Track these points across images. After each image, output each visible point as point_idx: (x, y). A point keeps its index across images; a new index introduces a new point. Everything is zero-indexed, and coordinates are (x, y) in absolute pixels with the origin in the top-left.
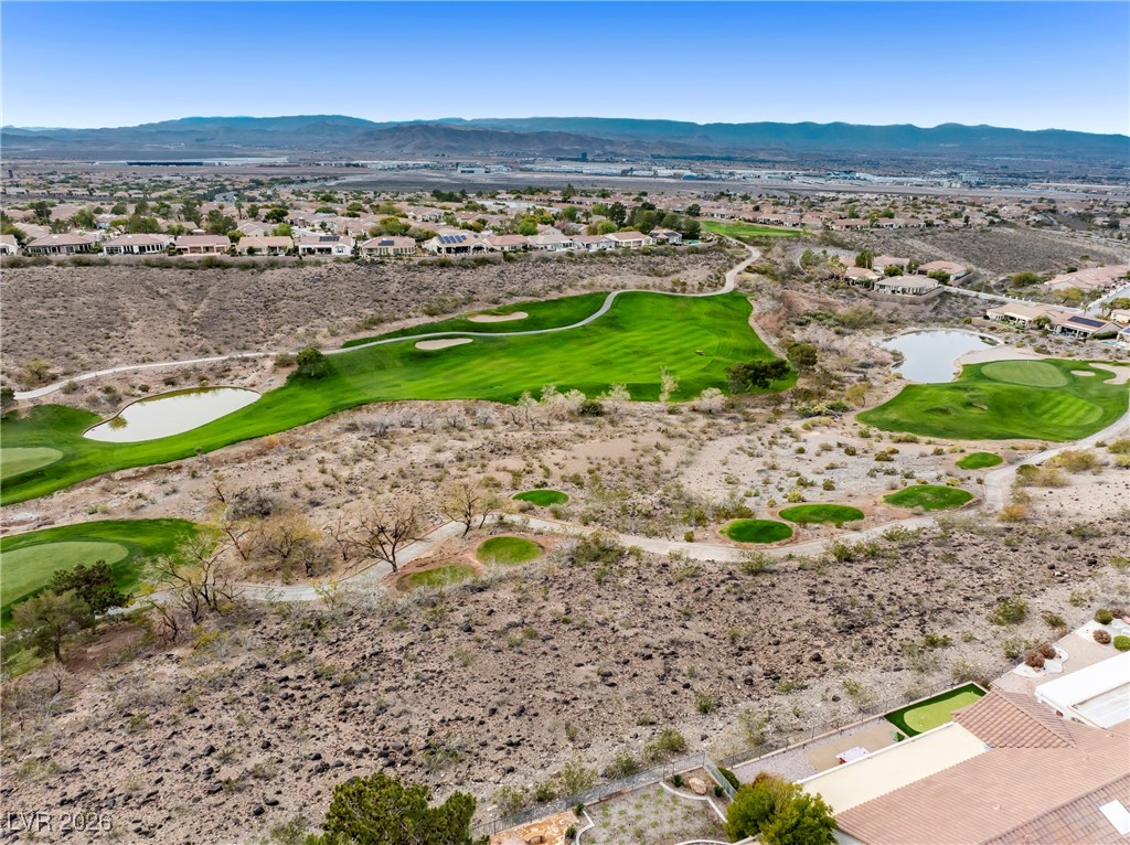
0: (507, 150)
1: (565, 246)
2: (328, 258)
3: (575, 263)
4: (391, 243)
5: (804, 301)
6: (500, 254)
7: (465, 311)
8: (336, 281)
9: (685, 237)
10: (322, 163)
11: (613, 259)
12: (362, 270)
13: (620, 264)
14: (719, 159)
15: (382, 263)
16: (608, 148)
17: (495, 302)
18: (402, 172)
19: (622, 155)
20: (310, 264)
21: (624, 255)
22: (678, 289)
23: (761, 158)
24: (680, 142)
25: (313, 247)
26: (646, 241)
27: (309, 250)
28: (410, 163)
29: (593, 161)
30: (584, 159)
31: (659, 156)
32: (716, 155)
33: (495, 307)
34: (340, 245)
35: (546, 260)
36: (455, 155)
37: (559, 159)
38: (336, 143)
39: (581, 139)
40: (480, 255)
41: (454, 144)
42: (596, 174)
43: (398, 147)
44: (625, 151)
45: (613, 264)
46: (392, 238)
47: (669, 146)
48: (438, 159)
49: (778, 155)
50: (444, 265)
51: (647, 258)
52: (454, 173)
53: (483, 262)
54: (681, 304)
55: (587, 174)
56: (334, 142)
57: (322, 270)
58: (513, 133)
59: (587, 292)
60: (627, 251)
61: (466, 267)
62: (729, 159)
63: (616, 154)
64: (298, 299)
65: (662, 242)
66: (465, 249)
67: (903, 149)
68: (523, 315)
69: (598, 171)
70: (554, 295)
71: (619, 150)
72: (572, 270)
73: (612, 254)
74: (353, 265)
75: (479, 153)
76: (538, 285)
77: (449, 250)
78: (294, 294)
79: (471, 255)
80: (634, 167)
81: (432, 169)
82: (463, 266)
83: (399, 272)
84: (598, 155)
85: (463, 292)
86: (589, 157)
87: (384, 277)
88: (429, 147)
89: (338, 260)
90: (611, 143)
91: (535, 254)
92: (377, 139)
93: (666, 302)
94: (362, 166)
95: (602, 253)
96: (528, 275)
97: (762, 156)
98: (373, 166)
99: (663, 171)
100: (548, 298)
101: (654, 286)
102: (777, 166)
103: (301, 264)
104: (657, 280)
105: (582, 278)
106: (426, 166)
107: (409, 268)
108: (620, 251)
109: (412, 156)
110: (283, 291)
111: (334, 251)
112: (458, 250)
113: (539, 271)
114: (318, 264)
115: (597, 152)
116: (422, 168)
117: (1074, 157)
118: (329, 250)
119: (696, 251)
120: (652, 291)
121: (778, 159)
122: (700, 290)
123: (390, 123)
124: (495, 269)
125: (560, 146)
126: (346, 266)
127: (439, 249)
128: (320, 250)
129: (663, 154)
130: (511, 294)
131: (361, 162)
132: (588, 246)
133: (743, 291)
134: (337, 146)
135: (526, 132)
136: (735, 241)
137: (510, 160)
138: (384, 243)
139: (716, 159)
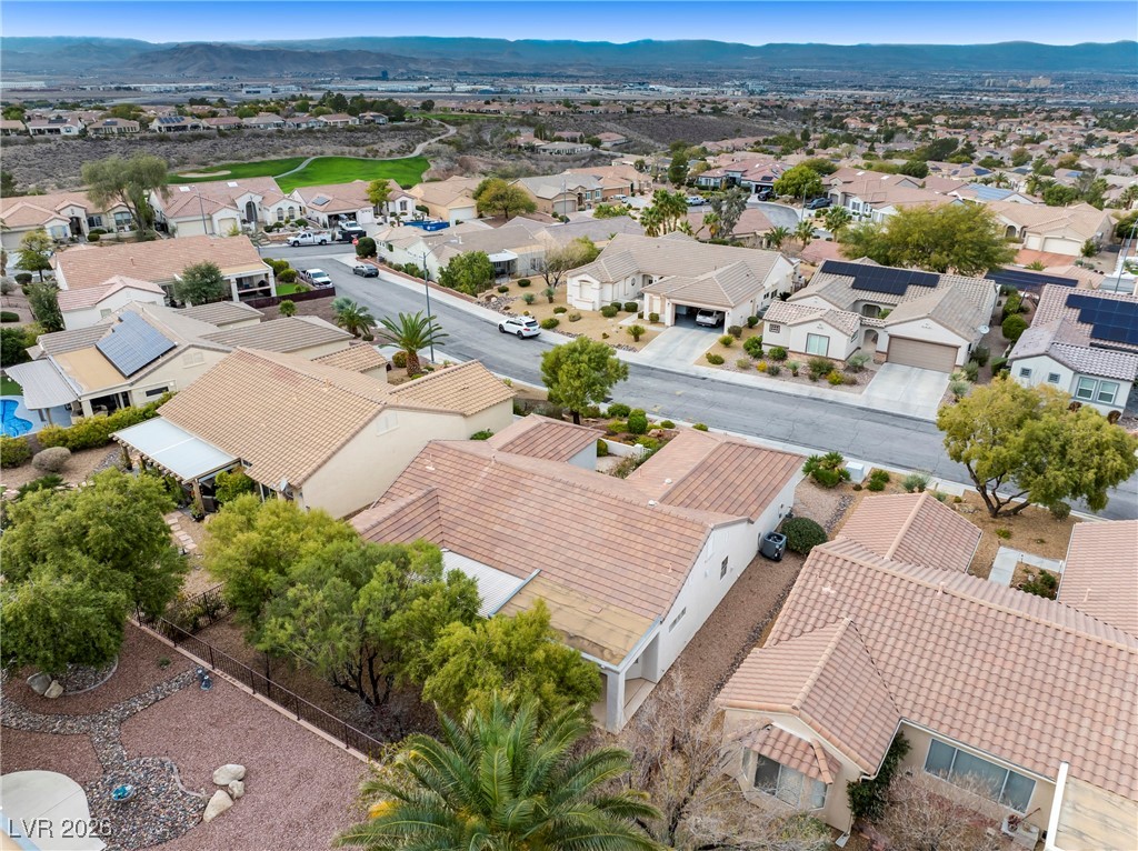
0: (303, 71)
1: (277, 125)
2: (58, 137)
3: (283, 138)
4: (115, 124)
5: (480, 163)
6: (215, 132)
7: (177, 170)
8: (65, 153)
9: (391, 120)
10: (88, 88)
11: (319, 135)
12: (88, 145)
13: (325, 138)
14: (527, 75)
15: (106, 139)
16: (412, 66)
17: (204, 164)
18: (181, 94)
19: (427, 73)
20: (41, 141)
21: (330, 131)
22: (370, 155)
23: (569, 73)
24: (490, 59)
25: (42, 128)
26: (353, 121)
27: (39, 130)
28: (191, 85)
29: (395, 79)
30: (384, 77)
31: (466, 74)
32: (525, 72)
33: (204, 167)
34: (67, 125)
35: (258, 136)
36: (245, 77)
37: (358, 79)
38: (107, 67)
39: (382, 57)
40: (196, 132)
41: (244, 66)
42: (392, 91)
43: (179, 70)
44: (431, 69)
45: (317, 138)
46: (115, 120)
47: (476, 63)
48: (225, 81)
49: (586, 70)
50: (163, 139)
51: (349, 134)
52: (238, 95)
53: (200, 137)
54: (369, 165)
55: (382, 91)
56: (103, 66)
57: (53, 146)
58: (308, 52)
59: (288, 157)
60: (334, 129)
61: (183, 142)
62: (535, 75)
63: (420, 73)
64: (29, 166)
65: (369, 122)
66: (184, 128)
67: (709, 62)
68: (229, 172)
69: (393, 88)
70: (258, 159)
71: (424, 68)
72: (278, 142)
73: (319, 131)
74: (80, 141)
75: (272, 74)
76: (245, 153)
77: (169, 129)
78: (26, 163)
79: (189, 132)
80: (434, 84)
81: (214, 90)
82: (181, 140)
83: (121, 145)
84: (402, 73)
85: (177, 158)
86: (391, 77)
87: (108, 149)
88: (214, 69)
89: (66, 138)
90: (415, 60)
91: (247, 132)
92: (153, 62)
93: (358, 163)
94: (135, 89)
95: (310, 131)
96: (238, 146)
97: (571, 71)
98: (147, 90)
99: (462, 87)
100: (251, 161)
101: (350, 153)
102: (581, 80)
103: (32, 142)
104: (353, 149)
105: (287, 148)
106: (207, 88)
107: (130, 142)
108: (326, 129)
109: (196, 78)
110: (16, 162)
111: (63, 131)
112: (177, 128)
113: (249, 143)
114: (48, 141)
115: (400, 70)
116: (203, 90)
117: (861, 68)
118: (58, 131)
119: (398, 129)
120: (348, 156)
121: (586, 74)
122: (389, 155)
123: (168, 44)
124: (209, 143)
125: (360, 65)
126: (74, 142)
127: (160, 128)
128: (50, 131)
129: (469, 71)
130: (219, 159)
131: (132, 86)
132: (298, 125)
133: (426, 156)
134: (109, 70)
135: (323, 51)
136: (438, 122)
137: (304, 81)
138: (107, 124)
139: (523, 75)
